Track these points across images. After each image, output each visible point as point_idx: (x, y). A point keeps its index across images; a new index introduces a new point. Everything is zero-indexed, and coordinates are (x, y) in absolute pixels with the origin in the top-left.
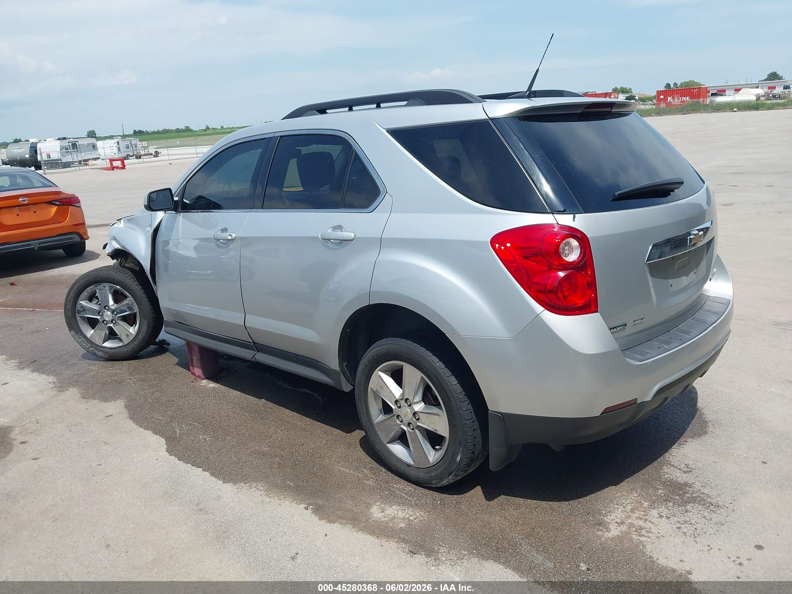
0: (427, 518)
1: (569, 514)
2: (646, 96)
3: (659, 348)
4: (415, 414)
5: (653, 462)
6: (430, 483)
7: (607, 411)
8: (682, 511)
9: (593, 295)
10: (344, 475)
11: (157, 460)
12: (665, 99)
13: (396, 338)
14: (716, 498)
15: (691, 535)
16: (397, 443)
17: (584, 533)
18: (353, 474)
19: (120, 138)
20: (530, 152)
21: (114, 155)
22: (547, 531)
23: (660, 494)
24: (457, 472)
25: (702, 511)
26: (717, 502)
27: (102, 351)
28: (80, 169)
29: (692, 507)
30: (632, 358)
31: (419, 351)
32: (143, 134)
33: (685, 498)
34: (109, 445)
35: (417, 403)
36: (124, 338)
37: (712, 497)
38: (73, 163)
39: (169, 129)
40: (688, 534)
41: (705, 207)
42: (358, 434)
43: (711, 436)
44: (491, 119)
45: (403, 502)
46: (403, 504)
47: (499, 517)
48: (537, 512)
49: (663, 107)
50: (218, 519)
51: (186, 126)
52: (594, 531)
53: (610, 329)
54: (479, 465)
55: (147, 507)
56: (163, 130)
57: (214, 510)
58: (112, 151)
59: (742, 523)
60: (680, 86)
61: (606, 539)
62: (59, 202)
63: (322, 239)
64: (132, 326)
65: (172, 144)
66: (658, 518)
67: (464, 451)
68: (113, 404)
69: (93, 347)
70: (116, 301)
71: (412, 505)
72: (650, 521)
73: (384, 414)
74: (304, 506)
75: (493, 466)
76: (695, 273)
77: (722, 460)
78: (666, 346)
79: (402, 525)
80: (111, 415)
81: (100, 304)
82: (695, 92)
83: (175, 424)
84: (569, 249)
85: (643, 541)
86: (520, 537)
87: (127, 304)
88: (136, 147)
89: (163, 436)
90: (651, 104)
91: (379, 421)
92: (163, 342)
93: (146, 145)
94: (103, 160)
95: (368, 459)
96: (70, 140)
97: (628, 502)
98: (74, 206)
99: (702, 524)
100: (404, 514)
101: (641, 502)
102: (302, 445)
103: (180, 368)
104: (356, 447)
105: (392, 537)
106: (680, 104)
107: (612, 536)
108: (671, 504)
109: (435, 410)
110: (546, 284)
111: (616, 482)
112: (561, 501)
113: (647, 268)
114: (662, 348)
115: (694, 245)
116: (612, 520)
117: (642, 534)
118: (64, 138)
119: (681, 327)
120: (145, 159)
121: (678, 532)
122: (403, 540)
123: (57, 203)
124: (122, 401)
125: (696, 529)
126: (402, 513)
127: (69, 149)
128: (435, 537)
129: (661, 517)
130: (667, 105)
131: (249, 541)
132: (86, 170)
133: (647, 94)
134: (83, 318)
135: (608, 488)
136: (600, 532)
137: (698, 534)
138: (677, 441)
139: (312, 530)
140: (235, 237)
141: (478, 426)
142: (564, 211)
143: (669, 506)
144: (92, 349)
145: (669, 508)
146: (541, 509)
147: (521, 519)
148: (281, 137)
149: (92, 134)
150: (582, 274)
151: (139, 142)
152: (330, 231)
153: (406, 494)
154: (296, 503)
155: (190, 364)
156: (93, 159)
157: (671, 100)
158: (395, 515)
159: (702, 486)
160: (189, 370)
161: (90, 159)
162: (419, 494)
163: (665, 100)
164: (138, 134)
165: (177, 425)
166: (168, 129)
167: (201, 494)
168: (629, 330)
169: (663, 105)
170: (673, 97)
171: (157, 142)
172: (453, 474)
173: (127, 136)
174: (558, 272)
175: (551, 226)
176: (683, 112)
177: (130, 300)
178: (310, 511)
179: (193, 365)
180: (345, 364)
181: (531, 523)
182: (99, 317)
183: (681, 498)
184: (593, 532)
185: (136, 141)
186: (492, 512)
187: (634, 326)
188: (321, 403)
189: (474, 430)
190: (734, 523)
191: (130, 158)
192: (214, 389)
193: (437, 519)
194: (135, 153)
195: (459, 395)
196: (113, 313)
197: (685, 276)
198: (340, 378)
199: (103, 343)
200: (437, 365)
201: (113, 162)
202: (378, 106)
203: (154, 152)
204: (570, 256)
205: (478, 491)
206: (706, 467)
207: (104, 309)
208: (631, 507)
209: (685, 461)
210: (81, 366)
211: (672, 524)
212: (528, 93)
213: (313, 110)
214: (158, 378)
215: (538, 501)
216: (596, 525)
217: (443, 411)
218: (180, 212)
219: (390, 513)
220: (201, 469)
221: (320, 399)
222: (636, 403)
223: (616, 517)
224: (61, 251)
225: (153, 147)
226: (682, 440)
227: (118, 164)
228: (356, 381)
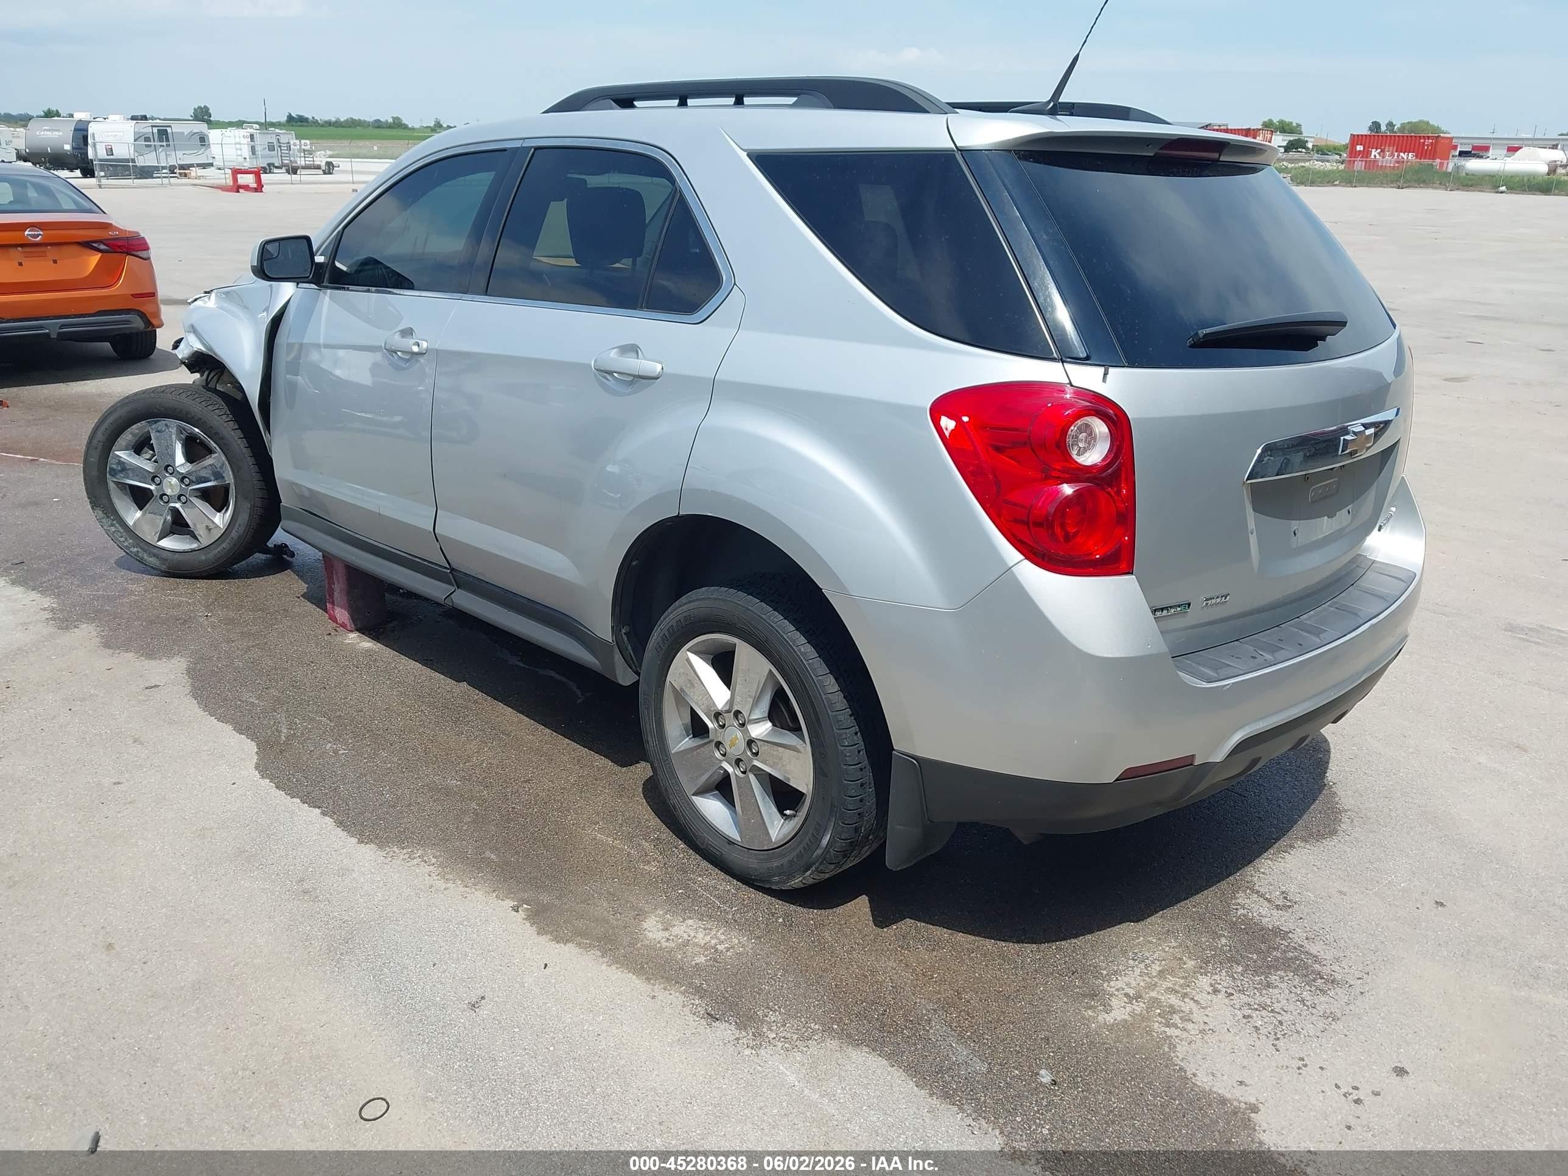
0: (752, 949)
1: (1036, 971)
2: (1329, 143)
3: (1252, 657)
4: (750, 742)
5: (1219, 882)
6: (769, 882)
7: (1130, 774)
8: (1258, 984)
9: (1126, 538)
10: (602, 849)
11: (234, 784)
12: (1366, 153)
13: (726, 589)
14: (1331, 965)
15: (1270, 1033)
16: (713, 795)
17: (1059, 1011)
18: (619, 849)
19: (257, 127)
20: (1031, 226)
21: (242, 162)
22: (985, 1000)
23: (1222, 946)
24: (821, 864)
25: (1299, 988)
26: (1333, 973)
27: (154, 555)
28: (170, 184)
29: (1280, 978)
30: (1192, 674)
31: (769, 619)
32: (306, 124)
33: (1269, 959)
34: (143, 744)
35: (757, 721)
36: (201, 533)
37: (1324, 963)
38: (157, 169)
39: (359, 119)
40: (1263, 1031)
41: (1389, 377)
42: (642, 771)
43: (1342, 840)
44: (961, 150)
45: (709, 914)
46: (710, 917)
47: (895, 961)
48: (971, 959)
49: (1359, 169)
50: (336, 914)
51: (395, 116)
52: (1080, 1008)
53: (1154, 611)
54: (868, 854)
55: (199, 876)
56: (347, 121)
57: (331, 894)
58: (239, 152)
59: (1376, 1019)
60: (1398, 129)
61: (1099, 1027)
62: (105, 245)
63: (597, 370)
64: (219, 511)
65: (364, 151)
66: (1209, 993)
67: (839, 825)
68: (164, 664)
69: (138, 545)
70: (190, 458)
71: (727, 922)
72: (1192, 999)
73: (693, 737)
74: (512, 904)
75: (892, 860)
76: (1349, 512)
77: (1357, 890)
78: (1267, 656)
79: (701, 960)
80: (156, 686)
81: (156, 461)
82: (1427, 145)
83: (281, 716)
84: (1086, 438)
85: (1171, 1037)
86: (931, 1006)
87: (210, 465)
88: (289, 149)
89: (253, 736)
90: (1337, 162)
91: (682, 749)
92: (282, 549)
93: (308, 147)
94: (220, 169)
95: (654, 821)
96: (155, 121)
97: (1156, 955)
98: (138, 256)
99: (1295, 1013)
100: (708, 938)
101: (1181, 959)
102: (527, 781)
103: (309, 603)
104: (634, 796)
105: (677, 982)
106: (1394, 167)
107: (1112, 1021)
108: (1240, 969)
109: (790, 739)
110: (1031, 507)
111: (1138, 915)
112: (1023, 943)
113: (1247, 493)
114: (1260, 660)
115: (1351, 454)
116: (1118, 990)
117: (1172, 1024)
118: (144, 118)
119: (1306, 619)
120: (304, 176)
121: (1243, 1025)
122: (700, 992)
123: (102, 247)
124: (183, 660)
125: (1281, 1023)
126: (705, 935)
127: (152, 140)
128: (761, 989)
129: (1216, 991)
130: (1367, 165)
131: (392, 964)
132: (181, 187)
133: (1331, 139)
134: (122, 486)
135: (1121, 926)
136: (1090, 1012)
137: (1283, 1033)
138: (1275, 843)
139: (520, 954)
140: (427, 350)
141: (872, 778)
142: (1088, 358)
143: (1235, 973)
144: (136, 549)
145: (1235, 975)
146: (981, 955)
147: (938, 969)
148: (537, 149)
149: (202, 115)
150: (1109, 493)
151: (296, 139)
152: (613, 354)
153: (718, 897)
154: (496, 897)
155: (328, 597)
156: (199, 165)
157: (1378, 156)
158: (689, 938)
159: (1307, 939)
160: (326, 611)
161: (192, 166)
162: (744, 901)
163: (1365, 156)
164: (296, 122)
165: (283, 719)
166: (357, 119)
167: (311, 860)
168: (1194, 616)
169: (1359, 165)
170: (1383, 151)
171: (331, 143)
172: (814, 868)
173: (272, 125)
174: (1062, 483)
175: (1058, 388)
176: (1398, 183)
177: (216, 459)
178: (522, 914)
179: (333, 601)
180: (623, 631)
181: (957, 980)
182: (152, 487)
183: (1263, 959)
184: (1077, 1011)
185: (290, 136)
186: (882, 950)
187: (1205, 609)
188: (579, 701)
189: (862, 785)
190: (1360, 1019)
191: (276, 171)
192: (368, 653)
193: (772, 953)
194: (286, 162)
195: (840, 715)
196: (182, 480)
197: (1326, 518)
198: (613, 657)
199: (160, 539)
200: (802, 650)
201: (239, 176)
202: (739, 102)
203: (323, 164)
204: (1087, 454)
205: (861, 905)
206: (1321, 901)
207: (164, 472)
208: (1161, 968)
209: (1282, 885)
210: (112, 582)
211: (1235, 1008)
212: (1052, 104)
213: (604, 99)
214: (262, 619)
215: (977, 938)
216: (1084, 996)
217: (804, 742)
218: (327, 287)
219: (681, 933)
220: (318, 811)
221: (579, 693)
222: (1192, 765)
223: (1128, 984)
224: (108, 344)
225: (323, 152)
226: (1282, 842)
227: (248, 180)
228: (644, 667)
